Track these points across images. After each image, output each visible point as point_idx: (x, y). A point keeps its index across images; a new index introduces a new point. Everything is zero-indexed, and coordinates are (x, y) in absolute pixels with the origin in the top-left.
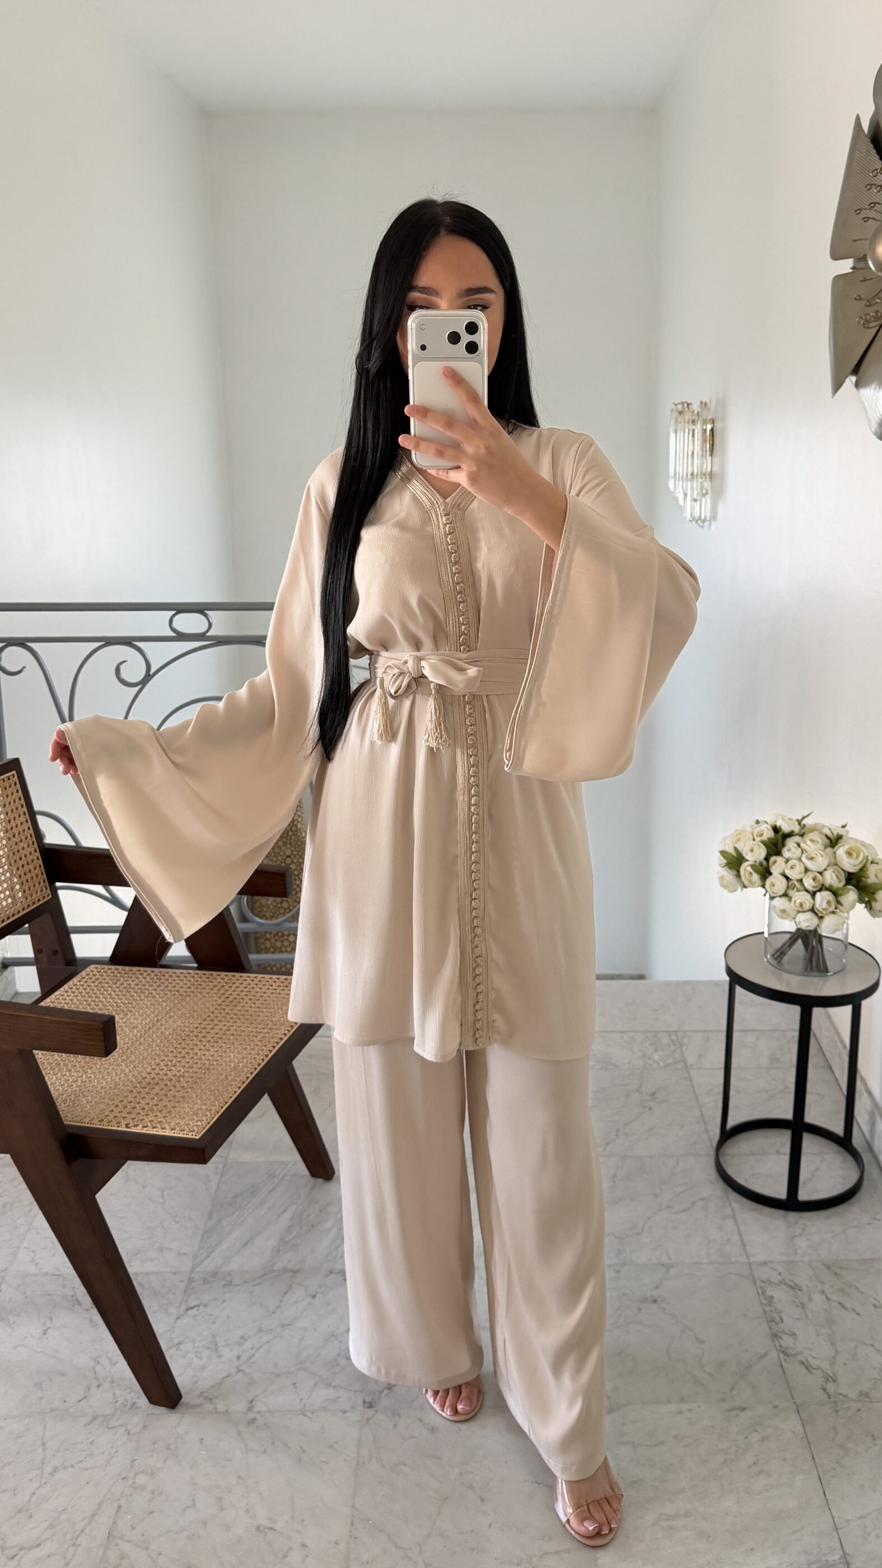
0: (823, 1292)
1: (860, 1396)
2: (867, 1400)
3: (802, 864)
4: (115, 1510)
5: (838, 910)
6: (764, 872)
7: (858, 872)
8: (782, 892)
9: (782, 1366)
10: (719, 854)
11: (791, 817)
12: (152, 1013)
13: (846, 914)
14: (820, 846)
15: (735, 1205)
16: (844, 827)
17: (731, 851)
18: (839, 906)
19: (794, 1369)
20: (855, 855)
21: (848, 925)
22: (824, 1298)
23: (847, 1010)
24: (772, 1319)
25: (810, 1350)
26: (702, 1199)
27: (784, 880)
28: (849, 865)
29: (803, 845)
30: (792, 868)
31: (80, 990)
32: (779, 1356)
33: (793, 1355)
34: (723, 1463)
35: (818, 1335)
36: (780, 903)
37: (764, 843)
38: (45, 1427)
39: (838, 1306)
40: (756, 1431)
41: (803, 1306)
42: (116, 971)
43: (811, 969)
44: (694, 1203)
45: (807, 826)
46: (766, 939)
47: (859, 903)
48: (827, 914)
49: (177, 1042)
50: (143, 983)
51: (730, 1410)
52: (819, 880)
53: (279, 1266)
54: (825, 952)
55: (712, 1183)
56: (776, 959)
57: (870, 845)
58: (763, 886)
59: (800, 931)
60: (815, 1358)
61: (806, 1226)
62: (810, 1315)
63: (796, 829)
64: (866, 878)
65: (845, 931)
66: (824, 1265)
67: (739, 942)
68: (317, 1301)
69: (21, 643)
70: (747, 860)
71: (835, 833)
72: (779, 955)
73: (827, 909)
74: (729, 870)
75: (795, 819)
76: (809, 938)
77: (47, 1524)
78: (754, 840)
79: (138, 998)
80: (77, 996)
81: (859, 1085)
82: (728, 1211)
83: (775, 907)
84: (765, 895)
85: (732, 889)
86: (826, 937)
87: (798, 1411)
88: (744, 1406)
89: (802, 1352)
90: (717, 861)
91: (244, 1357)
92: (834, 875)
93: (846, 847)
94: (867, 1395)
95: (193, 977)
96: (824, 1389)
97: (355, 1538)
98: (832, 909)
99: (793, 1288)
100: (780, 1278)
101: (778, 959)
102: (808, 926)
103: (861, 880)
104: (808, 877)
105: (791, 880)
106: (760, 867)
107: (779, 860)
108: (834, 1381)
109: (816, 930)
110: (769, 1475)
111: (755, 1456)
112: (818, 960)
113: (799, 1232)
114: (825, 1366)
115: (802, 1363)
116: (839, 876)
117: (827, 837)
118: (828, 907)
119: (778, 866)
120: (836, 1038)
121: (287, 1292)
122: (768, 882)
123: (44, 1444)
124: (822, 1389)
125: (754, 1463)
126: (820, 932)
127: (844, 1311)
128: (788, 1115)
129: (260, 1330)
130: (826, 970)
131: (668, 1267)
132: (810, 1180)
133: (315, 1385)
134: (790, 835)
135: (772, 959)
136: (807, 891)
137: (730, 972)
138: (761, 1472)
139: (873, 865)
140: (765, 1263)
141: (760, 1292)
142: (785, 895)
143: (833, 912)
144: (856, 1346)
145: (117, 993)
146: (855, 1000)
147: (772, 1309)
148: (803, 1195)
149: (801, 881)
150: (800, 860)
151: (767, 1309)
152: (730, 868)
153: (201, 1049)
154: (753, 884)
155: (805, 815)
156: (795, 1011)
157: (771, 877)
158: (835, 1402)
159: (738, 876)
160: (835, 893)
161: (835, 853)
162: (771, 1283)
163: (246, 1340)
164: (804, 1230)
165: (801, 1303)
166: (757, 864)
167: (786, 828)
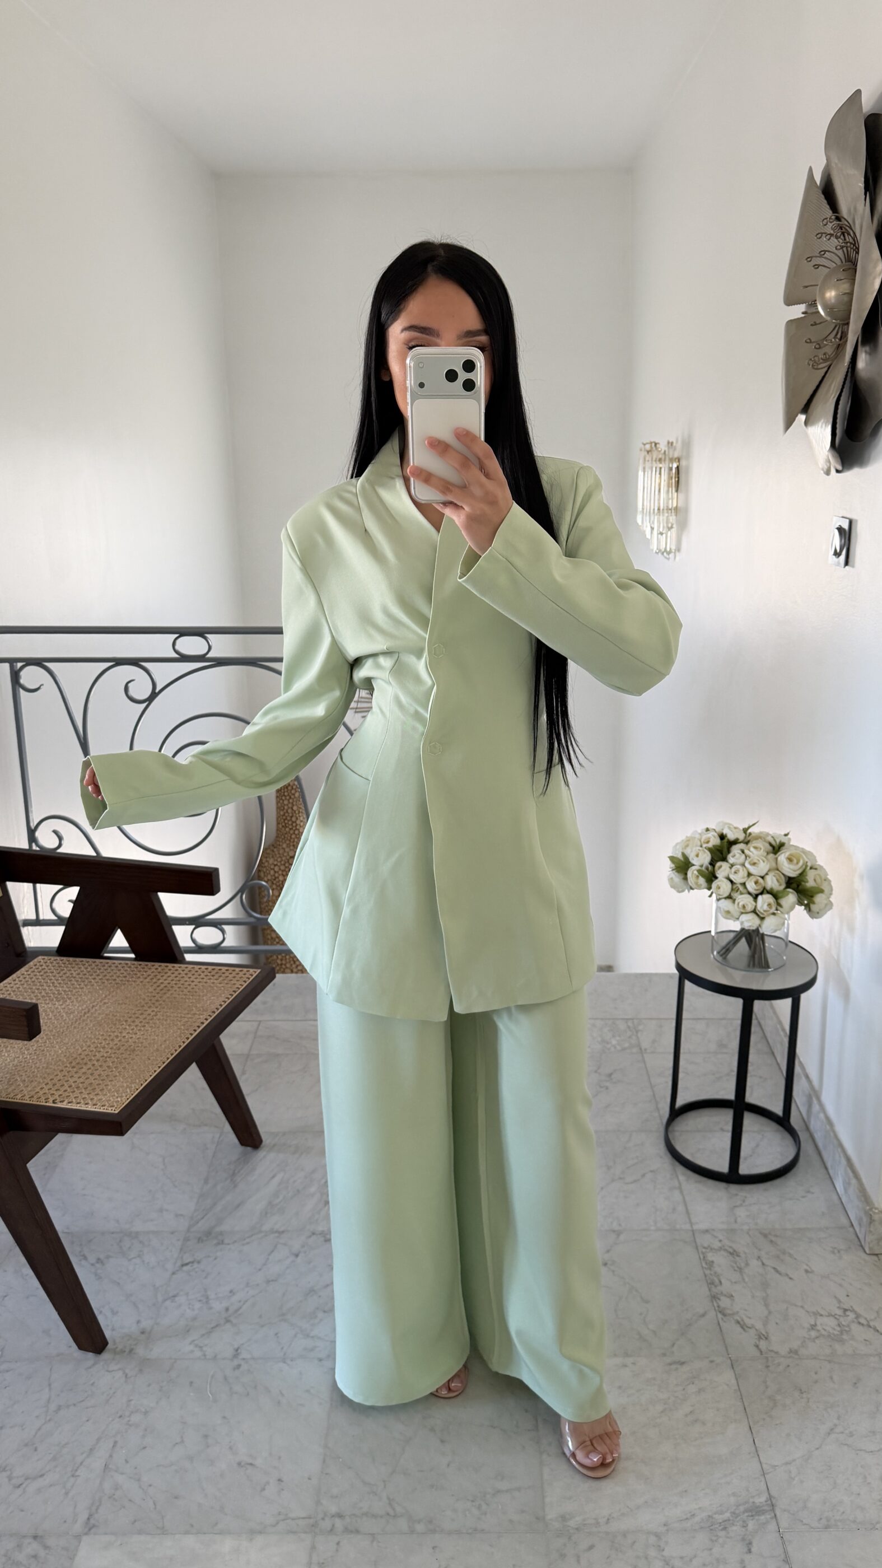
0: (759, 1258)
1: (789, 1353)
2: (796, 1357)
3: (745, 869)
4: (111, 1445)
5: (779, 912)
6: (710, 877)
7: (798, 877)
8: (726, 894)
9: (719, 1324)
10: (668, 859)
11: (735, 826)
12: (90, 1000)
13: (786, 916)
14: (762, 852)
15: (682, 1178)
16: (786, 835)
17: (680, 856)
18: (779, 908)
19: (729, 1326)
20: (795, 861)
21: (788, 924)
22: (760, 1263)
23: (787, 1003)
24: (712, 1282)
25: (746, 1310)
26: (651, 1171)
27: (729, 884)
28: (789, 870)
29: (746, 851)
30: (735, 873)
31: (27, 979)
32: (717, 1316)
33: (730, 1315)
34: (662, 1412)
35: (753, 1297)
36: (726, 904)
37: (710, 850)
38: (51, 1370)
39: (772, 1270)
40: (693, 1383)
41: (740, 1270)
42: (61, 962)
43: (754, 965)
44: (643, 1176)
45: (753, 835)
46: (713, 937)
47: (798, 904)
48: (768, 915)
49: (108, 1026)
50: (84, 973)
51: (670, 1364)
52: (761, 884)
53: (266, 1227)
54: (767, 949)
55: (661, 1157)
56: (721, 956)
57: (809, 852)
58: (709, 888)
59: (744, 931)
60: (750, 1318)
61: (746, 1197)
62: (747, 1279)
63: (741, 837)
64: (805, 882)
65: (786, 930)
66: (761, 1233)
67: (688, 939)
68: (299, 1259)
69: (39, 662)
70: (694, 865)
71: (778, 843)
72: (725, 951)
73: (769, 911)
74: (676, 873)
75: (741, 829)
76: (752, 937)
77: (52, 1455)
78: (701, 846)
79: (78, 987)
80: (23, 984)
81: (797, 1069)
82: (677, 1184)
83: (720, 908)
84: (710, 896)
85: (681, 890)
86: (767, 935)
87: (732, 1365)
88: (683, 1360)
89: (738, 1312)
90: (668, 865)
91: (231, 1310)
92: (774, 879)
93: (787, 854)
94: (796, 1352)
95: (130, 967)
96: (757, 1346)
97: (327, 1474)
98: (773, 910)
99: (731, 1254)
100: (719, 1245)
101: (724, 956)
102: (750, 926)
103: (801, 884)
104: (751, 880)
105: (735, 883)
106: (706, 871)
107: (724, 865)
108: (766, 1338)
109: (757, 930)
110: (704, 1424)
111: (692, 1406)
112: (760, 958)
113: (739, 1203)
114: (759, 1325)
115: (738, 1322)
116: (781, 881)
117: (771, 845)
118: (768, 909)
119: (723, 870)
120: (778, 1026)
121: (273, 1251)
122: (714, 885)
123: (50, 1385)
124: (755, 1346)
125: (691, 1412)
126: (761, 932)
127: (778, 1275)
128: (731, 1096)
129: (247, 1285)
130: (768, 967)
131: (618, 1233)
132: (751, 1156)
133: (295, 1336)
134: (735, 842)
135: (718, 955)
136: (750, 893)
137: (679, 967)
138: (696, 1421)
139: (812, 870)
140: (707, 1231)
141: (702, 1257)
142: (729, 897)
143: (774, 914)
144: (787, 1308)
145: (59, 982)
146: (794, 994)
147: (712, 1273)
148: (744, 1169)
149: (744, 884)
150: (743, 865)
151: (708, 1272)
152: (678, 872)
153: (128, 1033)
154: (699, 887)
155: (751, 824)
156: (738, 1003)
157: (717, 881)
158: (767, 1358)
159: (686, 879)
160: (776, 896)
161: (776, 859)
162: (711, 1249)
163: (234, 1294)
164: (744, 1201)
165: (738, 1267)
166: (703, 868)
167: (731, 836)
